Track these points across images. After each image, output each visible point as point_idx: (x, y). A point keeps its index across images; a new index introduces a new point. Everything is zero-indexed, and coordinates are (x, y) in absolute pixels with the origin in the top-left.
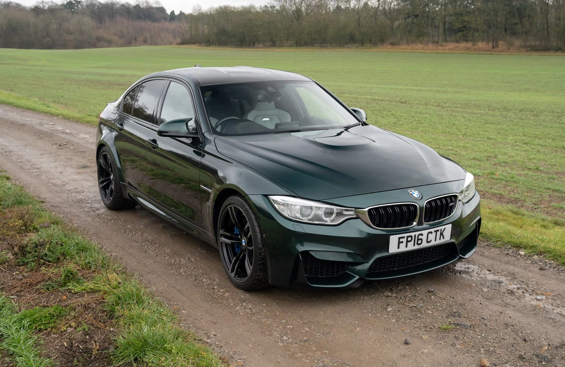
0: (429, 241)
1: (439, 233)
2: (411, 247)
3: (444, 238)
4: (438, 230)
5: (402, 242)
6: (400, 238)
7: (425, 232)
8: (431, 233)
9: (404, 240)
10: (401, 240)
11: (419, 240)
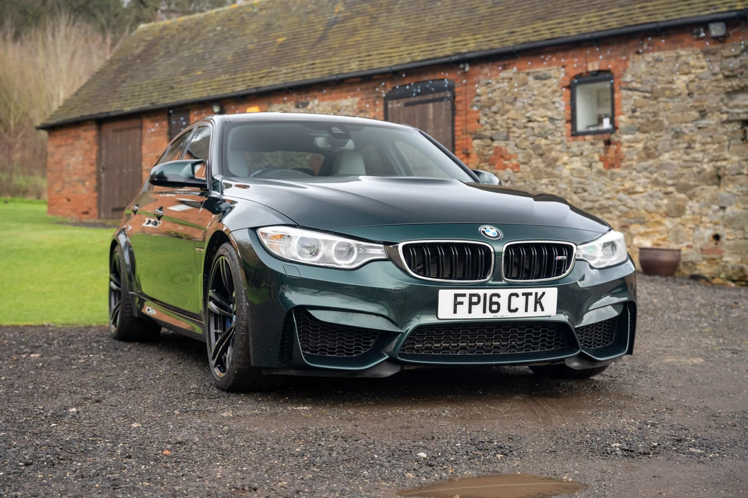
0: (513, 307)
1: (532, 299)
2: (478, 313)
3: (543, 310)
4: (531, 294)
5: (461, 303)
6: (456, 296)
7: (505, 293)
8: (517, 295)
9: (466, 300)
10: (459, 299)
11: (493, 305)
